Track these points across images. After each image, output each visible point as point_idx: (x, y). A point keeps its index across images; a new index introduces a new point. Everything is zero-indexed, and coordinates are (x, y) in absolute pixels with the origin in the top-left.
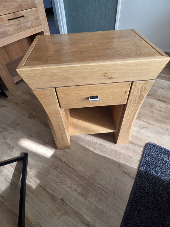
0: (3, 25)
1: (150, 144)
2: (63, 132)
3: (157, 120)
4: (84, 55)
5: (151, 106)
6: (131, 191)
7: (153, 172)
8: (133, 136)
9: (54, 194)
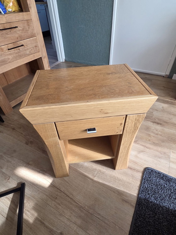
0: (3, 54)
1: (148, 169)
2: (62, 161)
3: (154, 143)
4: (82, 93)
5: (148, 128)
6: (131, 220)
7: (152, 199)
8: (131, 161)
9: (53, 228)
